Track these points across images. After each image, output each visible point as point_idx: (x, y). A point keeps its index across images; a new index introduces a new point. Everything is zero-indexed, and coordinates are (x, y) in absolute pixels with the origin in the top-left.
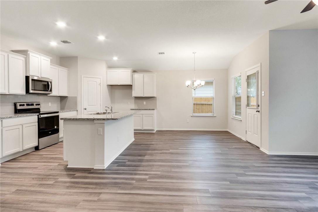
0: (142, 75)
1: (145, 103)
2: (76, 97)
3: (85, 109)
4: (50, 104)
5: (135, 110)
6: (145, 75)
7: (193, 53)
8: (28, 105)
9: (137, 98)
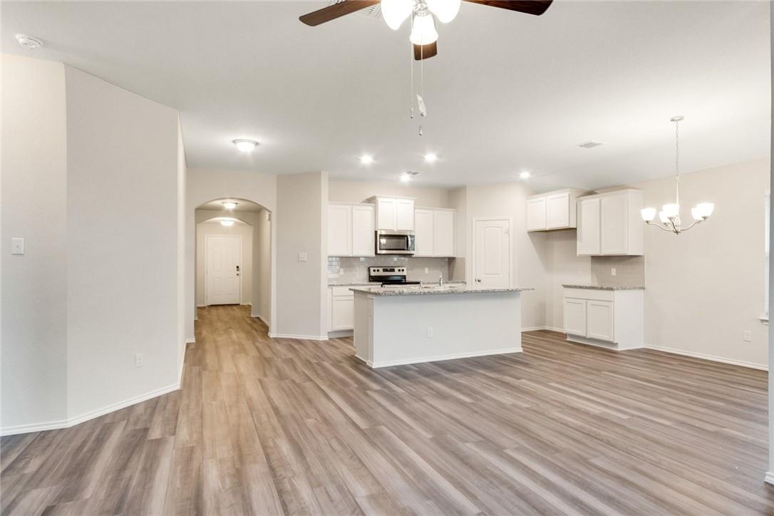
0: (598, 199)
1: (614, 271)
2: (464, 258)
3: (479, 281)
4: (427, 270)
5: (593, 288)
6: (603, 201)
7: (672, 120)
8: (385, 270)
9: (596, 259)
